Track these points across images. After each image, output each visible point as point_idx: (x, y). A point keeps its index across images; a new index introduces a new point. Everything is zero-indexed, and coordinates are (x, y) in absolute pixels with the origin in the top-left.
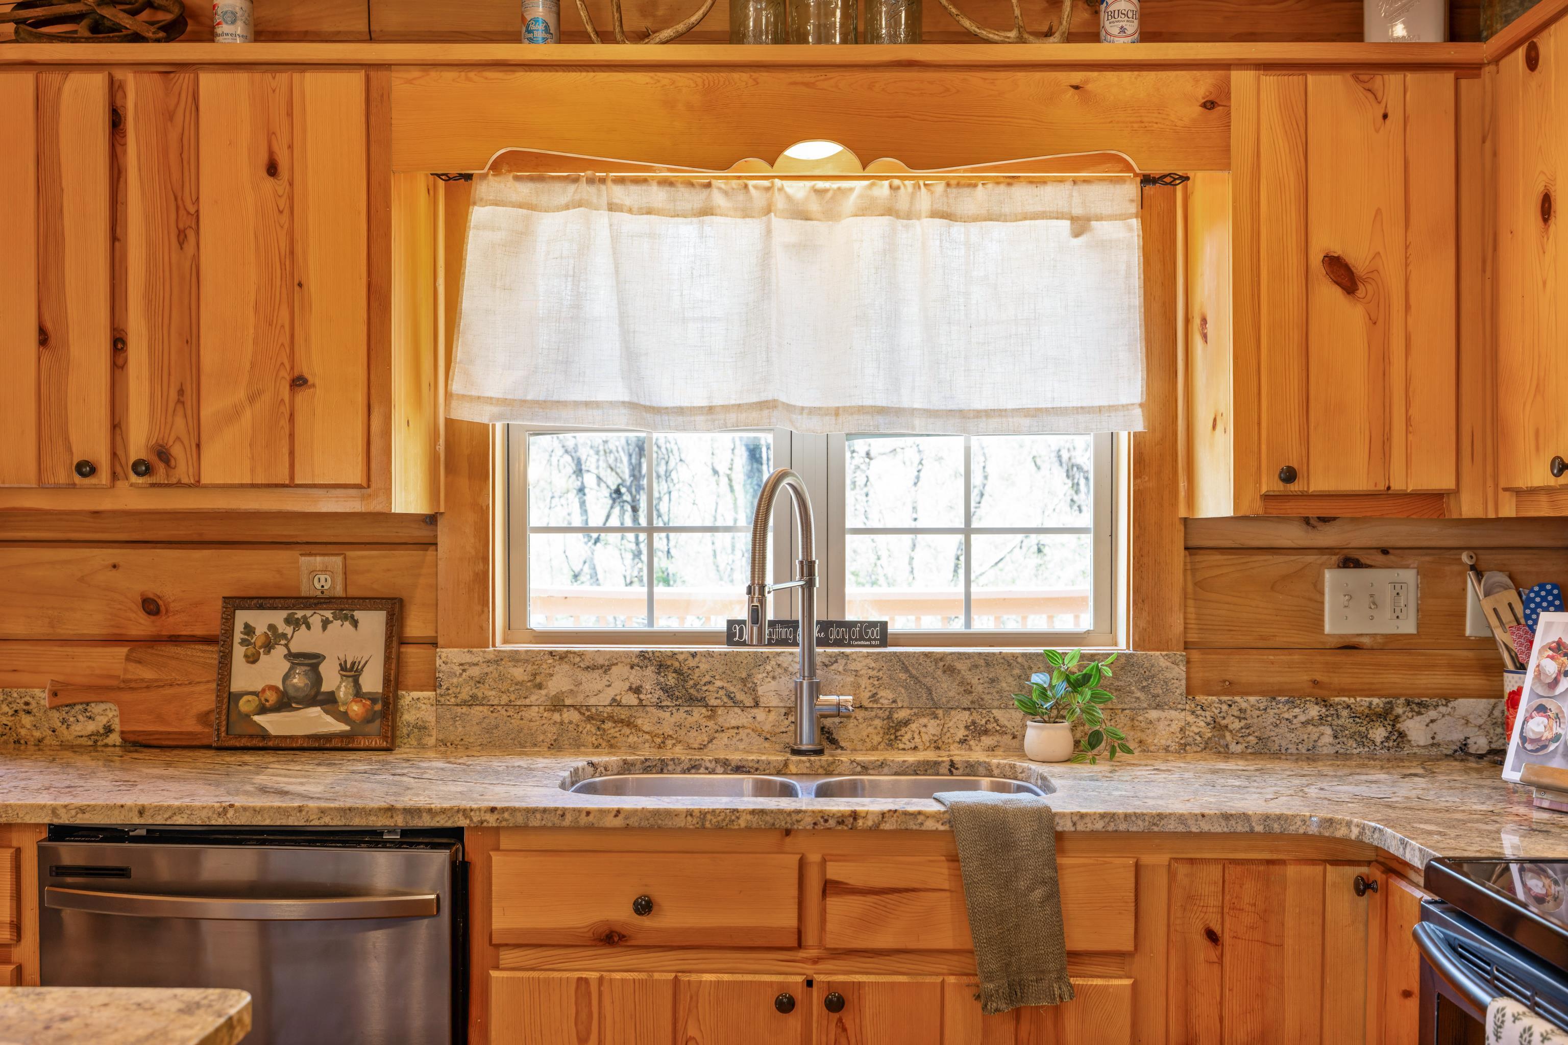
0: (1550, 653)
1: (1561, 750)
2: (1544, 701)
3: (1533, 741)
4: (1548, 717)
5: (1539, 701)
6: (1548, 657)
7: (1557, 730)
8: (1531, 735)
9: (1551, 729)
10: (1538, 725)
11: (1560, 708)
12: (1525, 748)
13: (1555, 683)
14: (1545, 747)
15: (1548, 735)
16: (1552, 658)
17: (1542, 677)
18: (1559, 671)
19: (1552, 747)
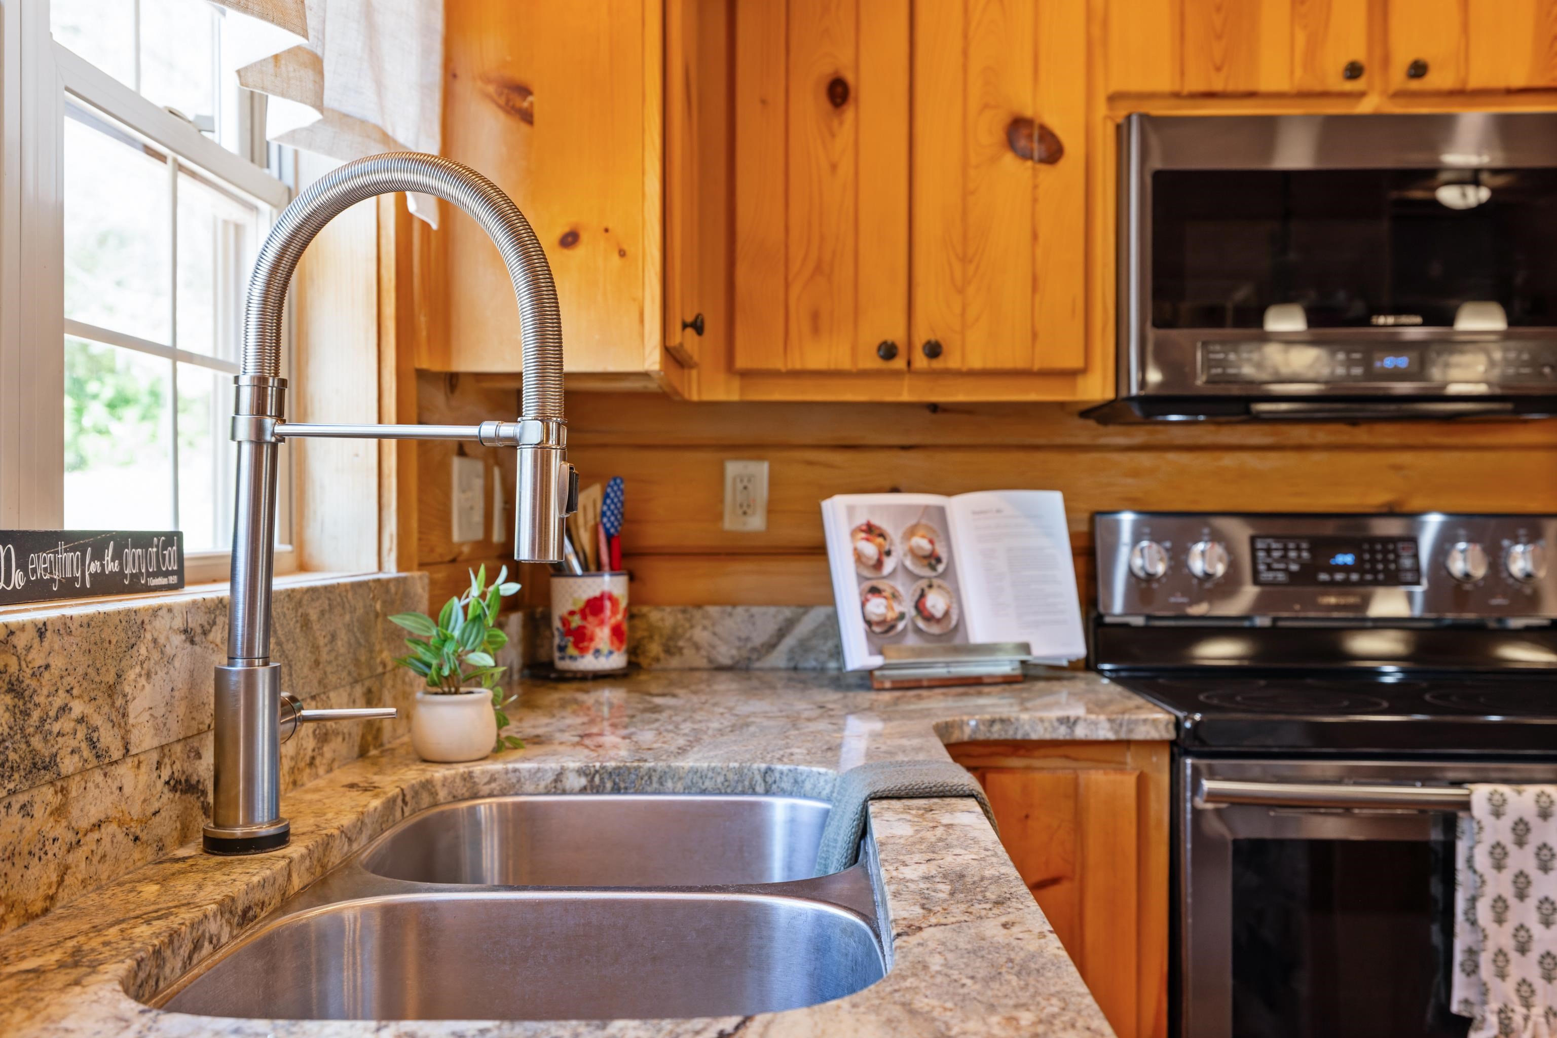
0: (863, 535)
1: (910, 627)
2: (875, 583)
3: (879, 623)
4: (885, 598)
5: (867, 585)
6: (863, 539)
7: (898, 608)
8: (874, 618)
9: (892, 609)
10: (878, 606)
11: (892, 587)
12: (873, 632)
13: (879, 565)
14: (892, 627)
15: (891, 615)
16: (867, 540)
17: (864, 560)
18: (880, 554)
19: (901, 626)
